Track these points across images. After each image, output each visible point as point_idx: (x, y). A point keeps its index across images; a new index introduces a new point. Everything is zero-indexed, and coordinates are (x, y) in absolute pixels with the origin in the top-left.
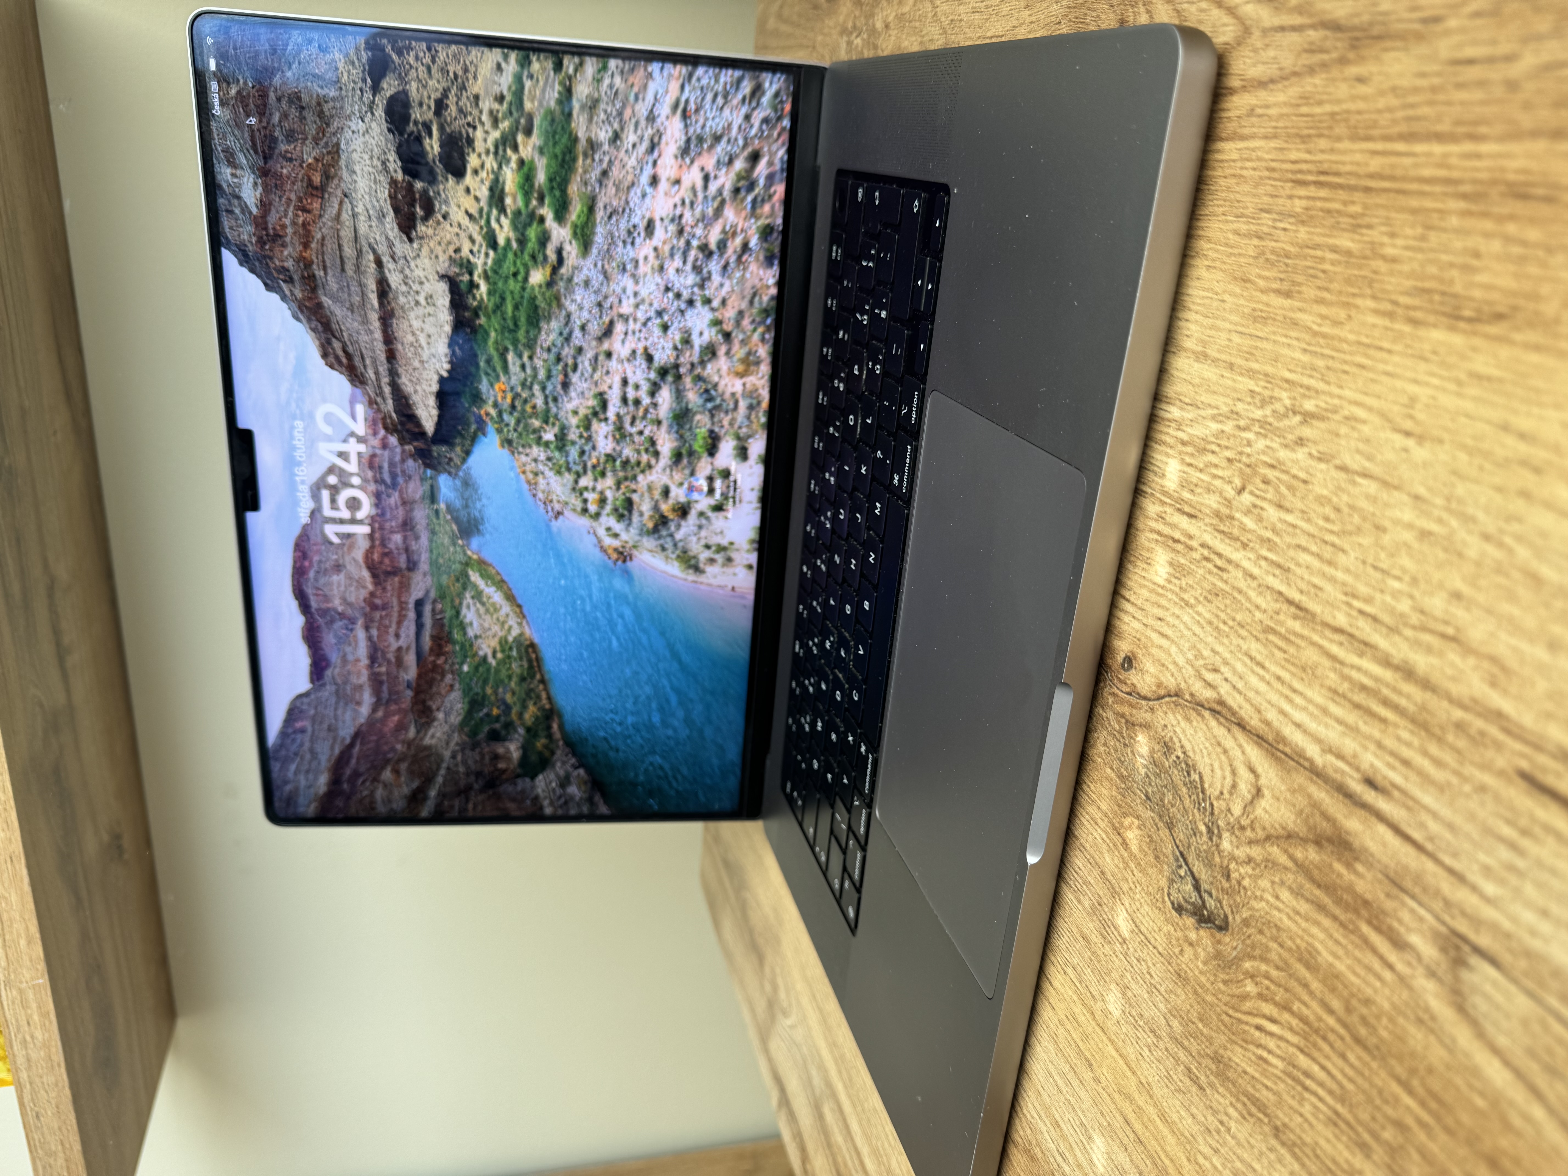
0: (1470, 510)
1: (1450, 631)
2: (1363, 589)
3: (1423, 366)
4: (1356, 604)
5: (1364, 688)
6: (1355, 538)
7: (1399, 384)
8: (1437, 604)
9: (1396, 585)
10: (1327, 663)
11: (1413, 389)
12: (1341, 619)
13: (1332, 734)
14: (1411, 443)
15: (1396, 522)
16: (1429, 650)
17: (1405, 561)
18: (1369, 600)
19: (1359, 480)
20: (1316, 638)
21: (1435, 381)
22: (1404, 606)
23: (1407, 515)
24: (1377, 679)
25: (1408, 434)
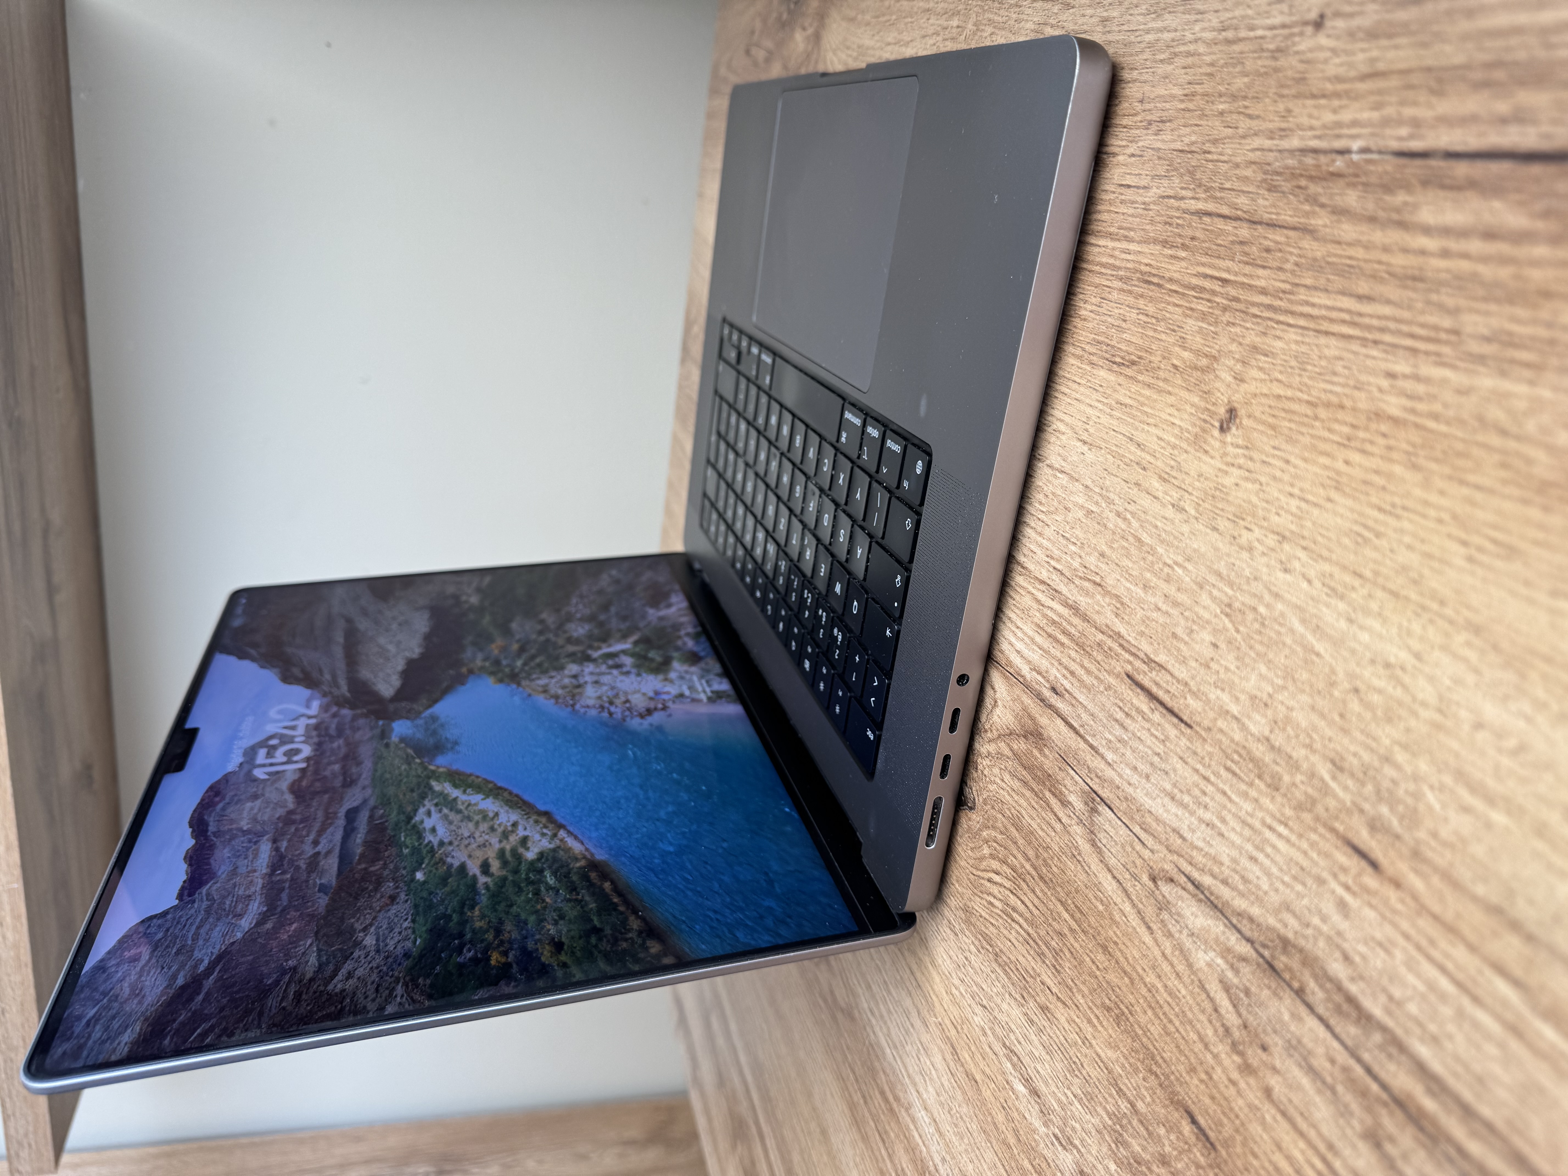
0: (1112, 496)
1: (1098, 579)
2: (1057, 553)
3: (1095, 396)
4: (1053, 563)
5: (1054, 622)
6: (1054, 516)
7: (1083, 407)
8: (1092, 560)
9: (1073, 548)
10: (1035, 606)
11: (1089, 411)
12: (1044, 575)
13: (1035, 656)
14: (1085, 448)
15: (1076, 504)
16: (1087, 593)
17: (1078, 532)
18: (1058, 561)
19: (1059, 475)
20: (1031, 589)
21: (1100, 406)
22: (1076, 564)
23: (1081, 500)
24: (1061, 616)
25: (1085, 443)
